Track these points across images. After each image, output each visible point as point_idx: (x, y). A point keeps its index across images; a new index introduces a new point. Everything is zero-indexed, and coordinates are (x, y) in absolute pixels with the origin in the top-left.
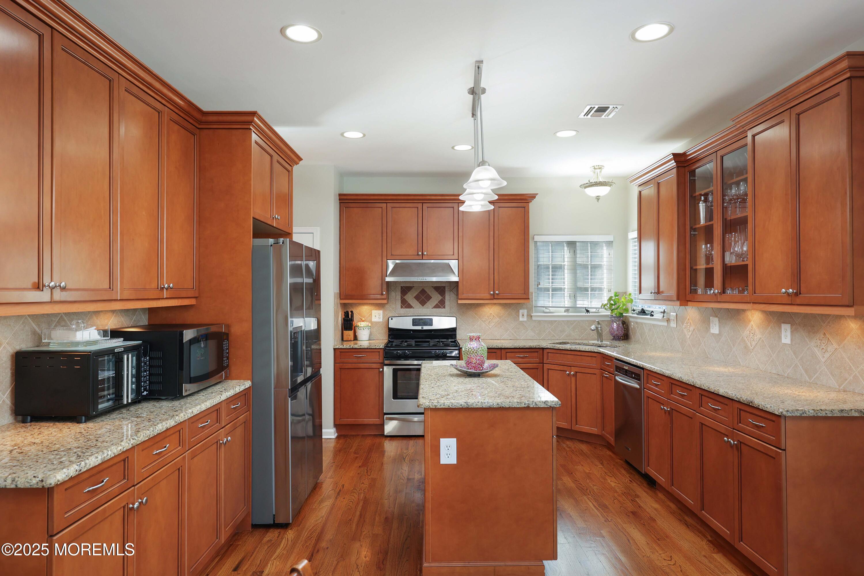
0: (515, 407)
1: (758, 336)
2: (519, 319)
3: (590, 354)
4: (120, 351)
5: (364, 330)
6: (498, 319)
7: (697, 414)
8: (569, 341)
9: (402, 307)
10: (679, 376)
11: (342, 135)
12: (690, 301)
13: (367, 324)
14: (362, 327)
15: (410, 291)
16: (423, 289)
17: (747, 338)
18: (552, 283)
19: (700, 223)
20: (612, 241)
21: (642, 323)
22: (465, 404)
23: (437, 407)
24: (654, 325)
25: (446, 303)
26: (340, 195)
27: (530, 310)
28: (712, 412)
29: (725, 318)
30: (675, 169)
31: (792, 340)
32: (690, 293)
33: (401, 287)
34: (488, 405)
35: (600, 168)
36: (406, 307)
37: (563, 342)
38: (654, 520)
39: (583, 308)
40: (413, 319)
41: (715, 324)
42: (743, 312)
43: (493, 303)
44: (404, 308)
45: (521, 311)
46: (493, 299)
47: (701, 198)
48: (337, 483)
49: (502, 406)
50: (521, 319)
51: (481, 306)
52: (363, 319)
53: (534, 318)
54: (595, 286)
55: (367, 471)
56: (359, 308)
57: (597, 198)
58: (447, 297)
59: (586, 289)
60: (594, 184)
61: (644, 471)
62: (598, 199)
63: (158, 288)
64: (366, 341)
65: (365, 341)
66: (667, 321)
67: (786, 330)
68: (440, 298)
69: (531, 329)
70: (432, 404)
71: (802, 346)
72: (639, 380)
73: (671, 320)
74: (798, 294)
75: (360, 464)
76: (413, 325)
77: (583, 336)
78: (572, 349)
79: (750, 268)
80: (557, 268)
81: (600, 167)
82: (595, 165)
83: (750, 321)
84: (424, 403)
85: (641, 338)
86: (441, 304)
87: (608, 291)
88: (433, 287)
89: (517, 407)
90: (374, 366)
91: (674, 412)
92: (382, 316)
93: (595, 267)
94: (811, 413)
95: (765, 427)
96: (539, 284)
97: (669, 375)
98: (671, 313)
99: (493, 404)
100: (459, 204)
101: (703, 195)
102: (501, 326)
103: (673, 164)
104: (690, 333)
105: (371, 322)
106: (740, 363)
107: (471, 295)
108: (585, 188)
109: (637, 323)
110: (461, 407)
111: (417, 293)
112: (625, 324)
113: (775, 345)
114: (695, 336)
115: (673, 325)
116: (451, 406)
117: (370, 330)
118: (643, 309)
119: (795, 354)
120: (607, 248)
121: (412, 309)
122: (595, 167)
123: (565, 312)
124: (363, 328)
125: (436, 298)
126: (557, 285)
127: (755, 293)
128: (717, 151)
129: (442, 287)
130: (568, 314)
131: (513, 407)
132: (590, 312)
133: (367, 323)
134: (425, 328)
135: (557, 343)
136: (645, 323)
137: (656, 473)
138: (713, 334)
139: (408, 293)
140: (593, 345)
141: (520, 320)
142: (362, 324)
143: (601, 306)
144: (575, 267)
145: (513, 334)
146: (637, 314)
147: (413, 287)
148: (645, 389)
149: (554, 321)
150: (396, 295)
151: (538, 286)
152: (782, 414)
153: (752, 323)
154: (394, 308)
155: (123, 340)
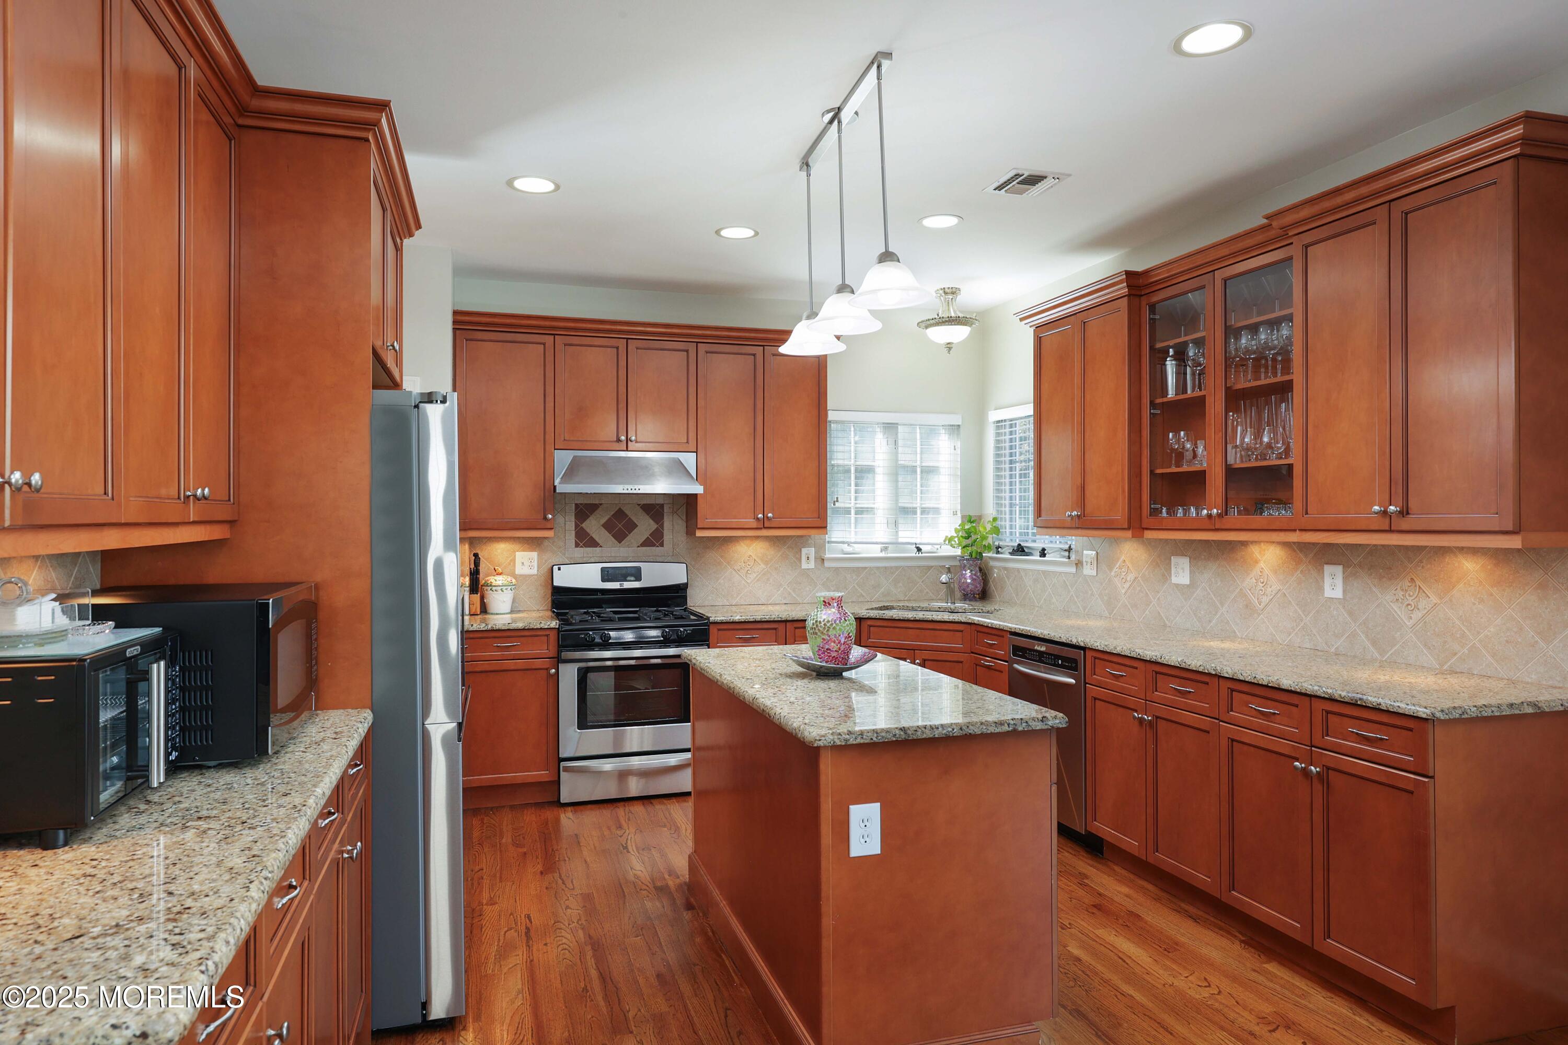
0: (991, 733)
1: (1275, 585)
2: (801, 567)
3: (951, 627)
4: (135, 653)
5: (502, 591)
6: (763, 566)
7: (1221, 723)
8: (895, 604)
9: (577, 545)
10: (1179, 660)
11: (510, 183)
12: (1147, 529)
13: (509, 580)
14: (499, 586)
15: (595, 513)
16: (620, 508)
17: (1250, 590)
18: (856, 499)
19: (1167, 394)
20: (959, 426)
21: (1018, 570)
22: (902, 733)
23: (848, 743)
24: (1044, 572)
25: (665, 537)
26: (455, 313)
27: (820, 548)
28: (1260, 719)
29: (1203, 557)
30: (1126, 297)
31: (1344, 591)
32: (1150, 515)
33: (576, 505)
34: (945, 731)
35: (953, 293)
36: (586, 545)
37: (884, 606)
38: (1138, 917)
39: (912, 544)
40: (603, 569)
41: (1183, 569)
42: (1243, 547)
43: (754, 537)
44: (581, 547)
45: (804, 551)
46: (761, 529)
47: (1168, 352)
48: (511, 914)
49: (970, 732)
50: (804, 565)
51: (731, 542)
52: (500, 570)
53: (827, 564)
54: (928, 504)
55: (562, 880)
56: (489, 548)
57: (948, 346)
58: (667, 524)
59: (913, 511)
60: (946, 321)
61: (1086, 830)
62: (950, 349)
63: (179, 498)
64: (507, 614)
65: (504, 614)
66: (1076, 564)
67: (1333, 576)
68: (654, 526)
69: (823, 584)
70: (839, 737)
71: (1366, 601)
72: (1076, 669)
73: (1085, 563)
74: (1405, 513)
75: (540, 867)
76: (603, 580)
77: (912, 594)
78: (917, 618)
79: (1298, 471)
80: (864, 472)
81: (954, 290)
82: (946, 286)
83: (1257, 562)
84: (824, 736)
85: (1017, 595)
86: (656, 539)
87: (952, 513)
88: (639, 505)
89: (996, 732)
90: (538, 663)
91: (1162, 725)
92: (535, 564)
93: (929, 471)
94: (1473, 712)
95: (1387, 739)
96: (837, 501)
97: (1154, 658)
98: (1085, 552)
99: (953, 730)
100: (699, 344)
101: (1171, 347)
102: (768, 579)
103: (1122, 289)
104: (1127, 585)
105: (513, 575)
106: (1235, 632)
107: (720, 521)
108: (927, 327)
109: (1006, 569)
110: (894, 739)
111: (609, 517)
112: (984, 574)
113: (1309, 601)
114: (1139, 589)
115: (1089, 571)
116: (875, 739)
117: (513, 591)
118: (1019, 545)
119: (1351, 613)
120: (949, 438)
121: (598, 549)
122: (946, 290)
123: (881, 551)
124: (500, 588)
125: (645, 526)
126: (863, 504)
127: (1307, 513)
128: (1214, 270)
129: (658, 504)
130: (886, 555)
131: (989, 732)
132: (923, 551)
133: (509, 578)
134: (627, 585)
135: (876, 609)
136: (1024, 570)
137: (1114, 831)
138: (1177, 585)
139: (589, 516)
140: (939, 610)
141: (803, 568)
142: (498, 580)
143: (945, 541)
144: (898, 471)
145: (790, 594)
146: (1011, 554)
147: (601, 504)
148: (1087, 685)
149: (862, 568)
150: (568, 523)
151: (834, 505)
152: (1434, 717)
153: (1262, 564)
154: (560, 547)
155: (113, 626)
